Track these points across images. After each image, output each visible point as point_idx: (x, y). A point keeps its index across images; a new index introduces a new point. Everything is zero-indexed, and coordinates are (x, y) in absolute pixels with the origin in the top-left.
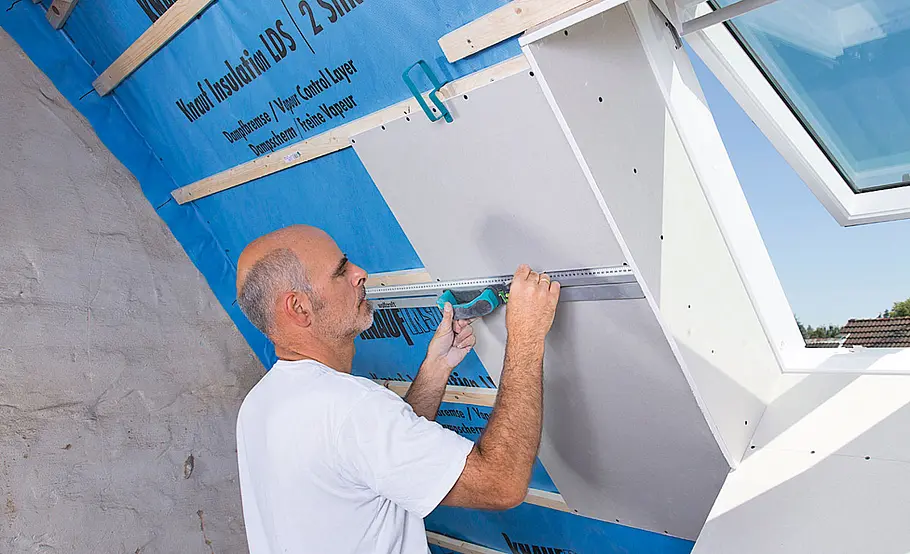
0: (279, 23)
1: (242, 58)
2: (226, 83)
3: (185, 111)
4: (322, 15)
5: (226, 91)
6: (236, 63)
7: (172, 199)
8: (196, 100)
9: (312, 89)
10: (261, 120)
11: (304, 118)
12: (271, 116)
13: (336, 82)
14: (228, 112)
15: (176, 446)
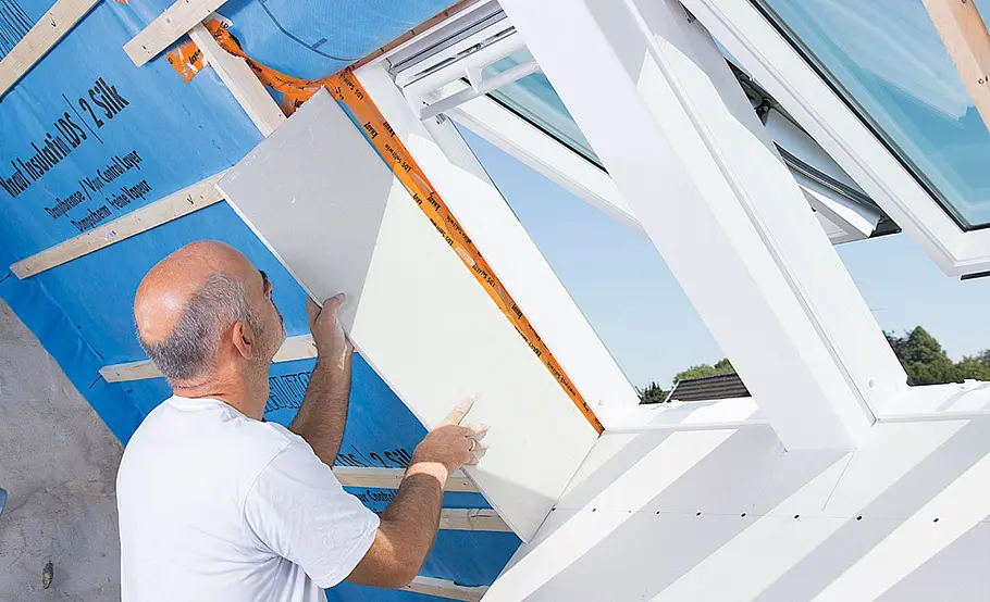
0: (67, 115)
1: (46, 141)
2: (36, 163)
3: (6, 187)
4: (100, 113)
5: (38, 170)
6: (42, 145)
7: (11, 274)
8: (14, 177)
9: (112, 173)
10: (76, 198)
11: (112, 199)
12: (84, 195)
13: (128, 168)
14: (45, 190)
15: (30, 552)
